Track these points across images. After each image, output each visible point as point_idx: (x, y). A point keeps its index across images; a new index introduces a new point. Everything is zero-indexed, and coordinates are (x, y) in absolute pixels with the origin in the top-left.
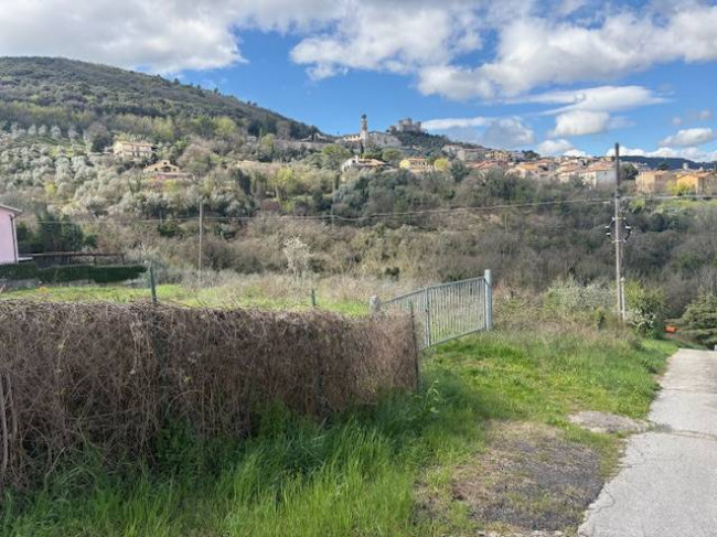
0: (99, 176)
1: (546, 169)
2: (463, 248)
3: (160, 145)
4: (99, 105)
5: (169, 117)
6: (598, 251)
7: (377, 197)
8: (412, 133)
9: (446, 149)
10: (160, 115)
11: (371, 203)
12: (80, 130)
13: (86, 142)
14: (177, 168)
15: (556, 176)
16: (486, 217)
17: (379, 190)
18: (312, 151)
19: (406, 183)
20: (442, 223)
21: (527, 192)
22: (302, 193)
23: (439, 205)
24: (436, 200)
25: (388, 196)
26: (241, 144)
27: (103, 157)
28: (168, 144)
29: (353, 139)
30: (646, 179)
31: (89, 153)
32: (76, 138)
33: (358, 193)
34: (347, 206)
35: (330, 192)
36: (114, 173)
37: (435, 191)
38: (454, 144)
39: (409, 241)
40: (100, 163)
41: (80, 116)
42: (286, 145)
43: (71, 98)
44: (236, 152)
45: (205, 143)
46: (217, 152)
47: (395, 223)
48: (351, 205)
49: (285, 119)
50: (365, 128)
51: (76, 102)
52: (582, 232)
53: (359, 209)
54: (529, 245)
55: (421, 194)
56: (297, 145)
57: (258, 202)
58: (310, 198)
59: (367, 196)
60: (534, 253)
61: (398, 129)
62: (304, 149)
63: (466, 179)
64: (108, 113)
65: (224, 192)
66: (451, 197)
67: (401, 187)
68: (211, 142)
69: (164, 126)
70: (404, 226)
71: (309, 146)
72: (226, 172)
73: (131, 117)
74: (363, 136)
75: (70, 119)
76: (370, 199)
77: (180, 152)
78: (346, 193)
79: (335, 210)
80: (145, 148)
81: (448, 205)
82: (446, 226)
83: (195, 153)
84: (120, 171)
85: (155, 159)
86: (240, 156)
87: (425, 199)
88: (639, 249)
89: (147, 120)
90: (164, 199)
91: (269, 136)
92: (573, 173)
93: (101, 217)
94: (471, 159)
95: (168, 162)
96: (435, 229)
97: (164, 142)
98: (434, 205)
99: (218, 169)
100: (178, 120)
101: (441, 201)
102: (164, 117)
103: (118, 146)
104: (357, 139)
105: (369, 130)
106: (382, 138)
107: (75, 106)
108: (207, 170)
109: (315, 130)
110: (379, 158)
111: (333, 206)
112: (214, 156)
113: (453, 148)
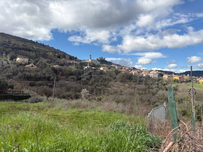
0: (11, 67)
1: (139, 73)
2: (119, 93)
3: (31, 59)
4: (13, 47)
5: (34, 51)
6: (155, 95)
7: (94, 77)
8: (103, 61)
9: (112, 65)
10: (31, 51)
11: (93, 79)
12: (7, 53)
13: (8, 57)
14: (36, 66)
15: (142, 74)
16: (124, 84)
17: (95, 75)
18: (75, 64)
19: (102, 74)
20: (112, 85)
21: (136, 78)
22: (72, 75)
23: (112, 81)
24: (111, 79)
25: (97, 77)
26: (55, 60)
27: (13, 62)
28: (33, 59)
29: (87, 61)
30: (166, 77)
31: (9, 60)
32: (5, 56)
33: (89, 76)
34: (85, 79)
35: (81, 75)
36: (16, 67)
37: (111, 77)
38: (114, 64)
39: (104, 90)
40: (12, 63)
41: (7, 50)
42: (68, 61)
43: (5, 44)
44: (53, 63)
45: (44, 59)
46: (48, 62)
47: (99, 85)
48: (87, 79)
49: (68, 55)
50: (91, 58)
51: (6, 46)
52: (151, 90)
53: (89, 80)
54: (137, 93)
55: (107, 77)
56: (71, 62)
57: (59, 77)
58: (75, 76)
59: (92, 77)
60: (138, 95)
61: (99, 59)
62: (73, 63)
63: (119, 74)
64: (16, 49)
65: (49, 74)
66: (115, 78)
67: (101, 75)
68: (46, 59)
69: (33, 54)
70: (102, 86)
71: (75, 62)
72: (50, 68)
73: (23, 51)
74: (90, 61)
75: (4, 50)
76: (92, 78)
77: (37, 62)
78: (86, 76)
79: (82, 80)
80: (26, 60)
81: (114, 80)
82: (114, 86)
83: (42, 62)
84: (18, 66)
85: (29, 63)
86: (54, 64)
87: (108, 78)
88: (166, 95)
89: (28, 52)
90: (31, 75)
91: (64, 59)
92: (147, 74)
93: (11, 79)
94: (119, 68)
95: (33, 64)
96: (111, 87)
97: (32, 58)
98: (110, 80)
99: (48, 67)
100: (37, 53)
101: (112, 79)
102: (33, 51)
103: (18, 59)
104: (88, 61)
105: (92, 59)
106: (95, 61)
107: (6, 47)
108: (45, 67)
109: (76, 58)
110: (95, 67)
111: (82, 79)
112: (47, 63)
113: (114, 65)
